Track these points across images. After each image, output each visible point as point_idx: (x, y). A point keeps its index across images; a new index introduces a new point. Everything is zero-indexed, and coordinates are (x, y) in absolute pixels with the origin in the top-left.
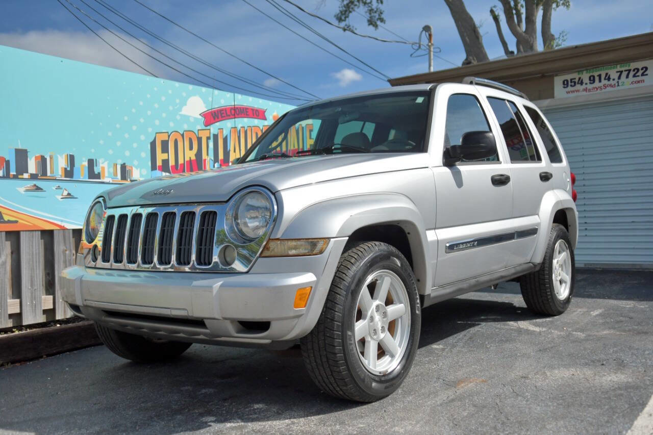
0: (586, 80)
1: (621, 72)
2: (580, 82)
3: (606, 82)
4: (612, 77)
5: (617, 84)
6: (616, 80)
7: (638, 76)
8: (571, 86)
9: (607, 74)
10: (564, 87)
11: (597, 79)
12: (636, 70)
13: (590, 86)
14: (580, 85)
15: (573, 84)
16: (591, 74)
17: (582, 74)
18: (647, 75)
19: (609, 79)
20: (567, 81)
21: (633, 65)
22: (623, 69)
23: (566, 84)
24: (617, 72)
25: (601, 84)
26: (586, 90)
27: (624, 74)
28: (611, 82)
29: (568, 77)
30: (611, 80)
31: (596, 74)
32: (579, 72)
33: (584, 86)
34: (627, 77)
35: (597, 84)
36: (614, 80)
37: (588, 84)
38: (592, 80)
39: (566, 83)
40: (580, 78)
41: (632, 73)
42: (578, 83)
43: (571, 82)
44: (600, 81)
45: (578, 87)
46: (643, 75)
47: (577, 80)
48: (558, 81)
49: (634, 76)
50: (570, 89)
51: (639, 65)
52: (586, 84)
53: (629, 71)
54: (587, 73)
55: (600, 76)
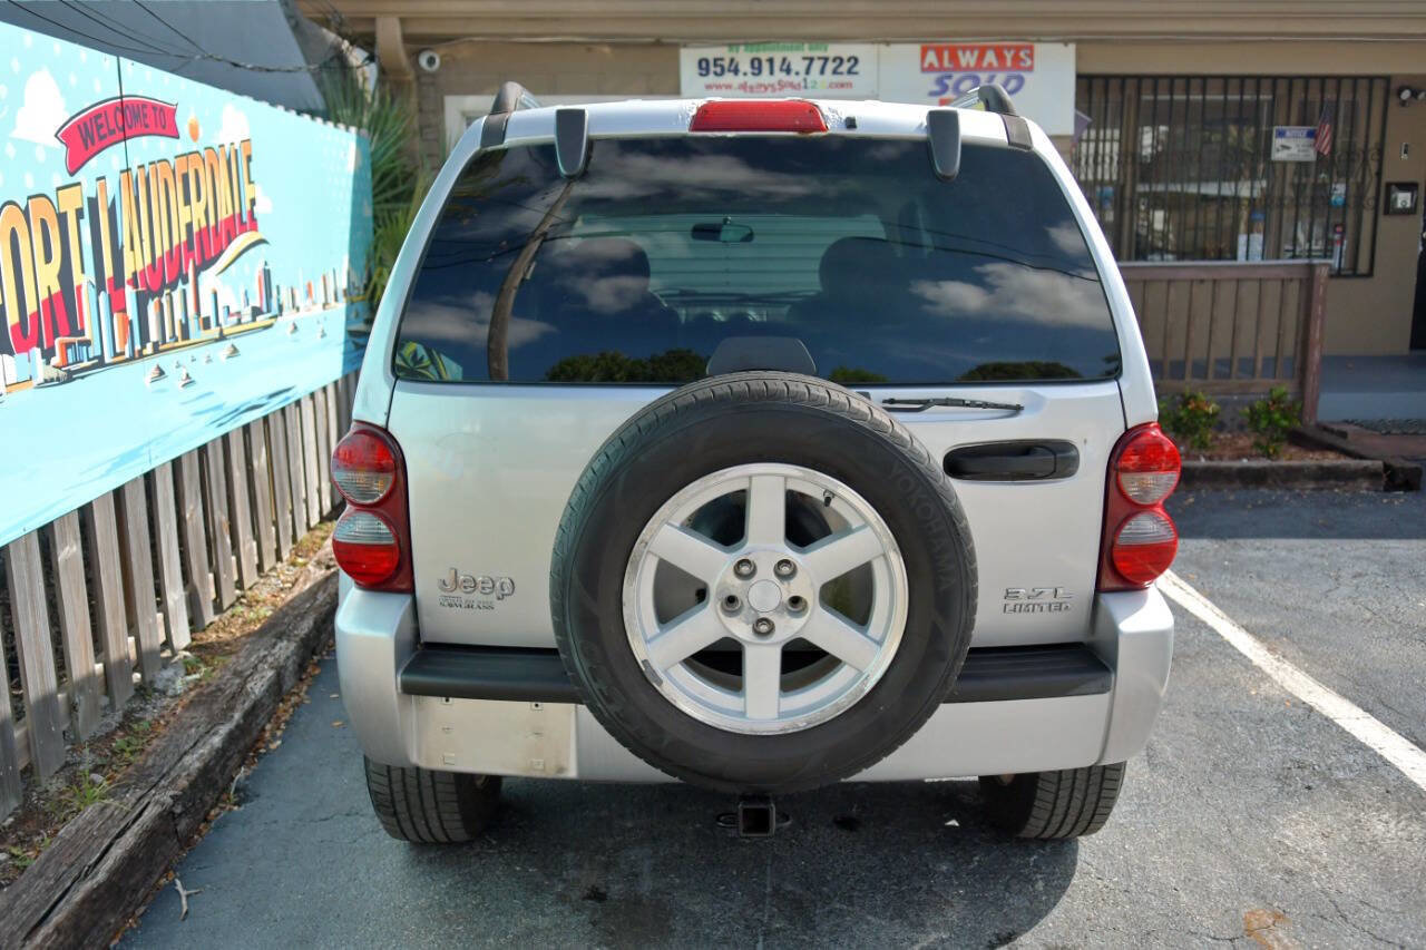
0: (745, 66)
1: (811, 60)
2: (732, 68)
3: (782, 76)
4: (794, 67)
5: (803, 84)
6: (802, 75)
7: (841, 73)
8: (716, 74)
9: (784, 60)
10: (701, 75)
11: (766, 66)
12: (838, 61)
13: (752, 80)
14: (732, 74)
15: (718, 70)
16: (755, 55)
17: (737, 51)
18: (856, 73)
19: (788, 71)
20: (707, 61)
21: (834, 50)
22: (815, 54)
23: (704, 67)
24: (804, 58)
25: (773, 80)
26: (743, 87)
27: (817, 65)
28: (793, 78)
29: (711, 53)
30: (793, 74)
31: (764, 56)
32: (730, 45)
33: (740, 79)
34: (822, 72)
35: (765, 78)
36: (797, 73)
37: (749, 75)
38: (756, 66)
39: (704, 65)
40: (732, 60)
41: (830, 66)
42: (729, 71)
43: (715, 65)
44: (772, 73)
45: (728, 78)
46: (850, 72)
47: (726, 64)
48: (688, 59)
49: (835, 72)
50: (711, 79)
51: (845, 50)
52: (745, 74)
53: (826, 59)
54: (746, 50)
55: (771, 61)
